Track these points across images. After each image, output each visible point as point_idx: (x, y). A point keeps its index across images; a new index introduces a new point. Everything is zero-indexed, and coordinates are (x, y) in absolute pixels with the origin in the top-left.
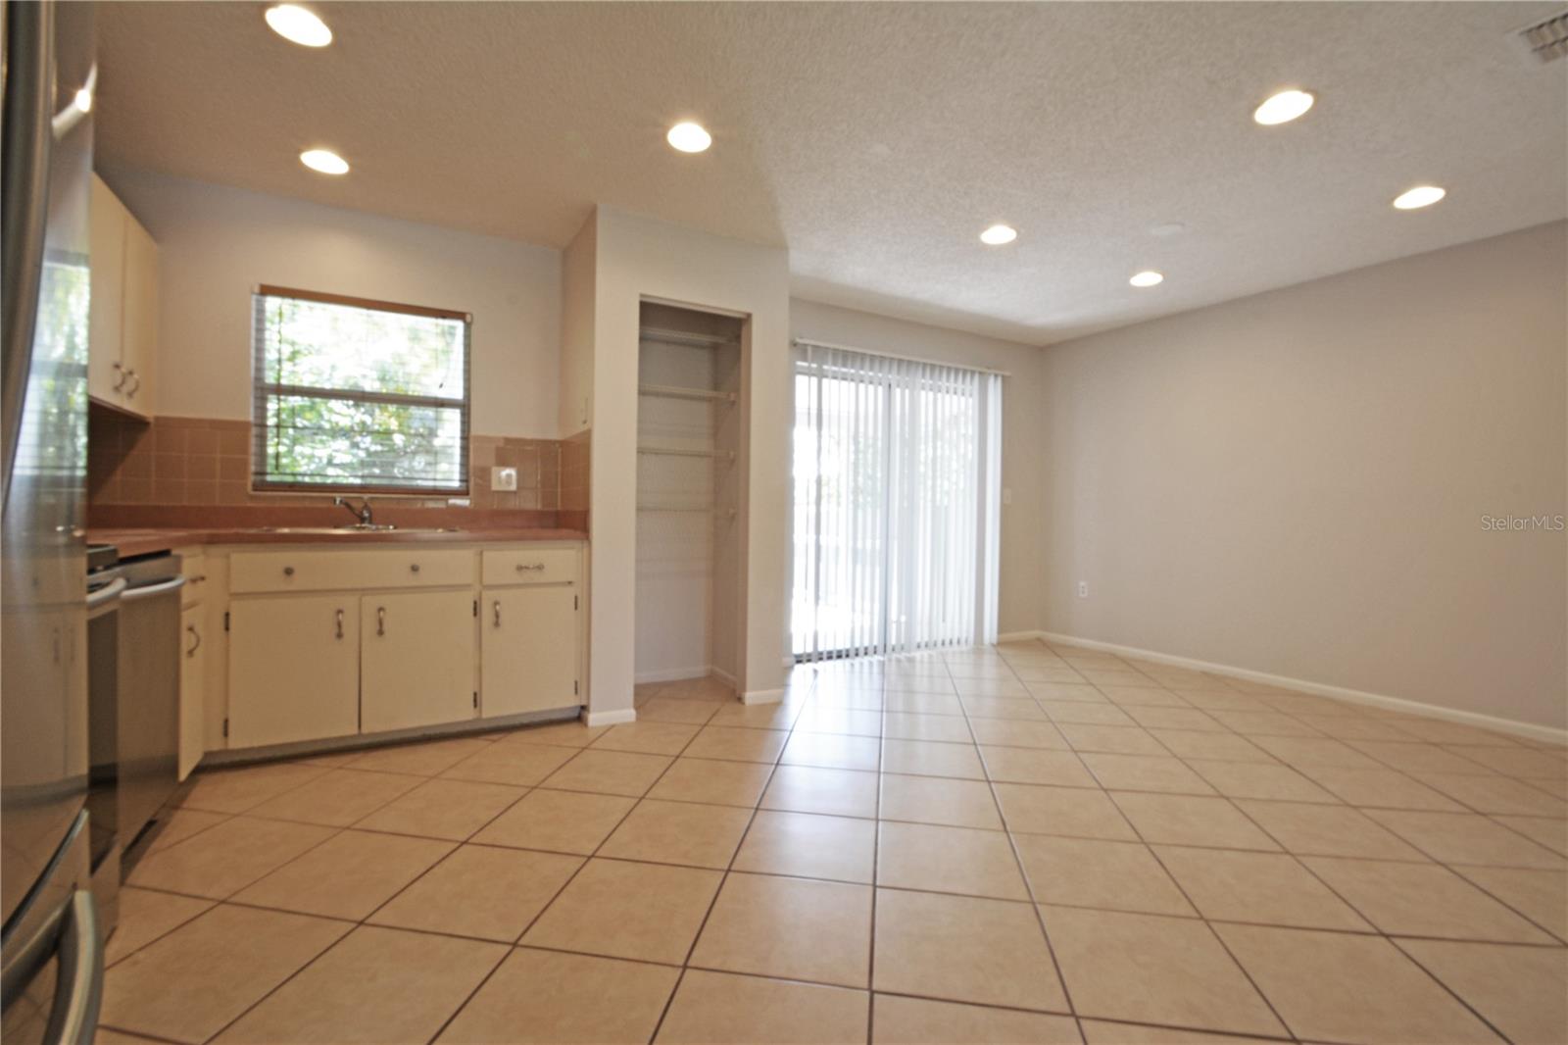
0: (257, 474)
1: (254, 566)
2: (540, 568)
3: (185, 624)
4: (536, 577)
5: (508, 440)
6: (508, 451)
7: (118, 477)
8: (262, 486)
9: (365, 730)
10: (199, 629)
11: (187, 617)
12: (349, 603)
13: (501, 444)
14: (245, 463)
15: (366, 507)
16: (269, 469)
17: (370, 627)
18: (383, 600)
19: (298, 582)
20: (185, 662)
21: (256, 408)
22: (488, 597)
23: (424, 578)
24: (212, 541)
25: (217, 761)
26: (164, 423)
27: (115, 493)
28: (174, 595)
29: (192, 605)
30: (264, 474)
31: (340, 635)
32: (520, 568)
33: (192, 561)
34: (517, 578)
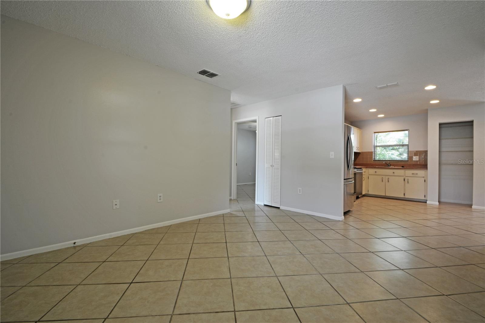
0: (374, 159)
1: (372, 171)
2: (417, 174)
3: (363, 177)
4: (416, 176)
5: (416, 151)
6: (417, 153)
7: (357, 160)
8: (375, 161)
9: (386, 195)
10: (365, 178)
11: (363, 176)
12: (384, 177)
13: (415, 152)
14: (372, 157)
15: (389, 163)
16: (376, 158)
17: (387, 180)
18: (389, 177)
19: (377, 174)
20: (363, 181)
21: (374, 149)
22: (406, 178)
23: (395, 174)
24: (366, 168)
25: (367, 195)
26: (363, 153)
27: (357, 162)
28: (362, 172)
29: (364, 175)
30: (375, 159)
31: (382, 181)
32: (413, 174)
33: (364, 170)
34: (412, 176)
